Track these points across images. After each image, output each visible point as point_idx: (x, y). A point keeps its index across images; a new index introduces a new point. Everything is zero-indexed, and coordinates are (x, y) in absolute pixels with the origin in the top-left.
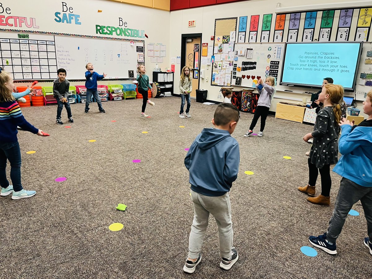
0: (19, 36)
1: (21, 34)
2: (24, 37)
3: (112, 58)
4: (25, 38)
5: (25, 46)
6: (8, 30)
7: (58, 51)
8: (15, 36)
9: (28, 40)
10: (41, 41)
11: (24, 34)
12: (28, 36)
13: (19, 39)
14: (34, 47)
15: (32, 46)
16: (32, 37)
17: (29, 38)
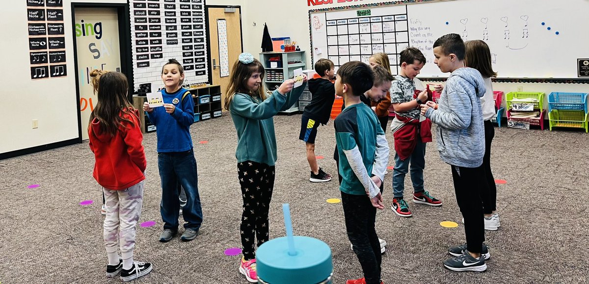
0: (359, 13)
1: (361, 10)
2: (364, 13)
3: (525, 32)
4: (365, 15)
5: (365, 27)
6: (347, 7)
7: (412, 29)
8: (353, 14)
9: (370, 17)
10: (386, 17)
11: (364, 10)
12: (369, 12)
13: (358, 18)
14: (377, 27)
15: (374, 26)
16: (375, 12)
17: (370, 14)
